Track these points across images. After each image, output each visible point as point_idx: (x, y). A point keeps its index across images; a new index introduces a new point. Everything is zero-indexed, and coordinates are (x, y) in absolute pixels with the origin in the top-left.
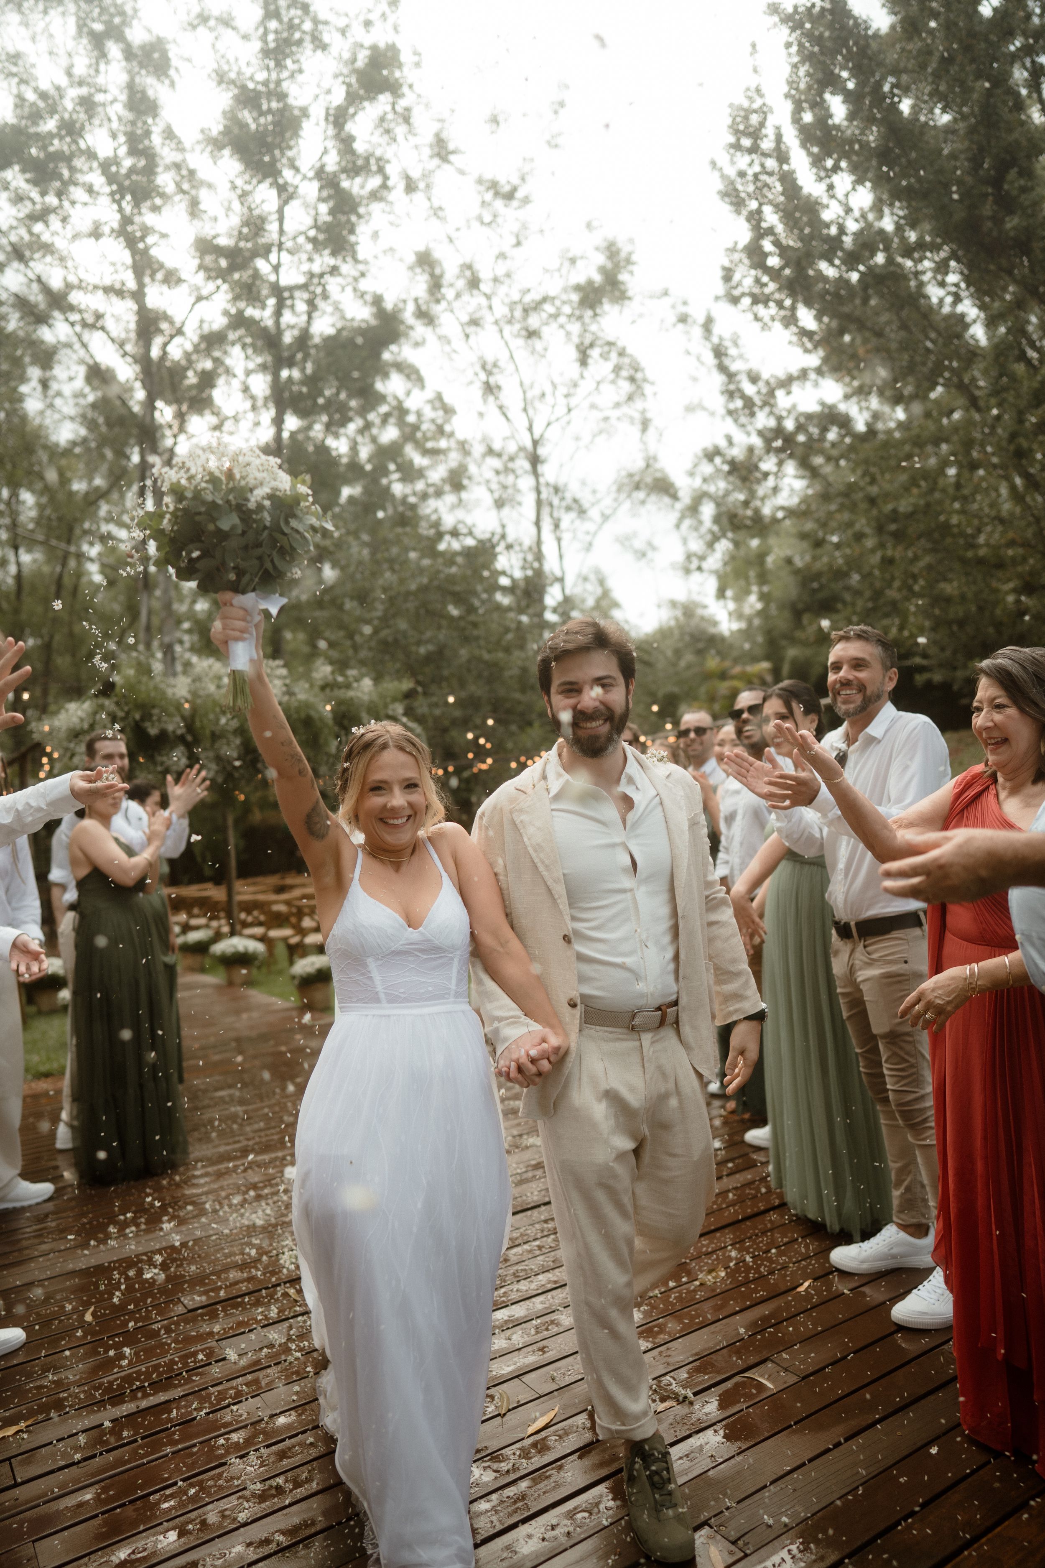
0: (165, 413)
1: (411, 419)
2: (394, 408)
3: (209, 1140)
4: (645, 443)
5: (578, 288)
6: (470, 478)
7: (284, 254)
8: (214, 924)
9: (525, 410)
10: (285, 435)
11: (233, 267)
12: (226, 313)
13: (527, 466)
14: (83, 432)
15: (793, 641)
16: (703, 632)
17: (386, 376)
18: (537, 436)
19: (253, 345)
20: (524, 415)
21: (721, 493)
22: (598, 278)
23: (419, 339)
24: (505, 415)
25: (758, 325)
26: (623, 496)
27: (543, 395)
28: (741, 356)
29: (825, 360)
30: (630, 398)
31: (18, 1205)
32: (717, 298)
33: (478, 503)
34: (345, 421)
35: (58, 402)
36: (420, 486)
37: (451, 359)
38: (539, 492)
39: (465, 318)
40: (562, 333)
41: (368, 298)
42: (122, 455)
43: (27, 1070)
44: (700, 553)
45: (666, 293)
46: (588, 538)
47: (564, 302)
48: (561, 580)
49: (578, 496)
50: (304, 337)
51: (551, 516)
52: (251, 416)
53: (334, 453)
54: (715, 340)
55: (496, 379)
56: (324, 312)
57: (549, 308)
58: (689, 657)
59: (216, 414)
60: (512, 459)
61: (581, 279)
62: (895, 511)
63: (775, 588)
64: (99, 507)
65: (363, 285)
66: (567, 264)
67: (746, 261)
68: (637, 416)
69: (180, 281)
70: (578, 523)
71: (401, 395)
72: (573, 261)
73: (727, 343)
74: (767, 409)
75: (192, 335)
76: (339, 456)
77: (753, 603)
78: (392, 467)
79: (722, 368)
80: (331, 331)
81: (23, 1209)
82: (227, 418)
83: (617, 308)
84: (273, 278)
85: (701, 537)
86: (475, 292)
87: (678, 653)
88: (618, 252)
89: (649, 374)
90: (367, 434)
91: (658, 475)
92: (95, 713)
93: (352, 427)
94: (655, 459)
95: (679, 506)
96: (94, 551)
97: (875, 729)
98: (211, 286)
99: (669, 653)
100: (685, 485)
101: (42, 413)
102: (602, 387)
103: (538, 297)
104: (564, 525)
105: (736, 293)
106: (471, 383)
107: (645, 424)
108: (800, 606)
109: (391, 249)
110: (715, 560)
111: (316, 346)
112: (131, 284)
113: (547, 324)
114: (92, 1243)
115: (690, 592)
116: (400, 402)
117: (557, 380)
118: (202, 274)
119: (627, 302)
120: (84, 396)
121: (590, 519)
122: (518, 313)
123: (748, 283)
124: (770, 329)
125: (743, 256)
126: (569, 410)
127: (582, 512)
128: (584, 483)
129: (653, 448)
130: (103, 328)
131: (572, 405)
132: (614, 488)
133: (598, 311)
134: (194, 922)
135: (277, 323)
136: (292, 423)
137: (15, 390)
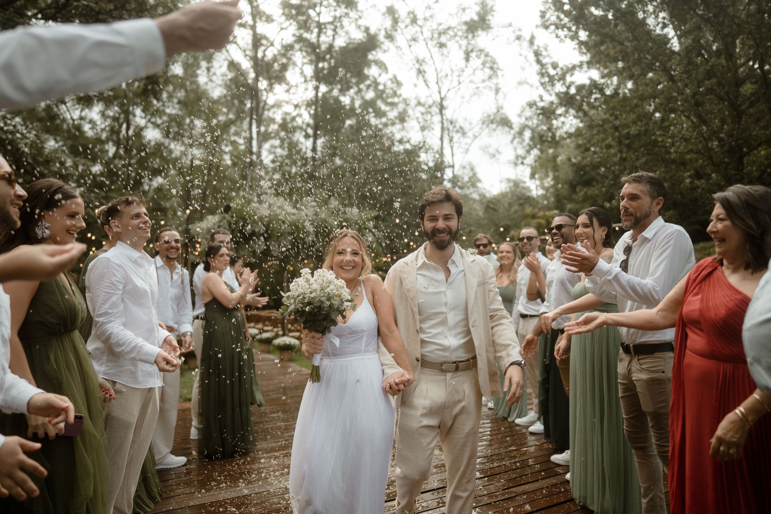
0: (263, 84)
1: (381, 87)
2: (373, 82)
3: (266, 440)
4: (497, 100)
5: (466, 23)
6: (409, 116)
7: (323, 8)
8: (276, 330)
9: (437, 83)
10: (320, 95)
11: (298, 14)
12: (294, 35)
13: (437, 110)
14: (225, 92)
15: (570, 200)
16: (524, 195)
17: (369, 66)
18: (443, 96)
19: (307, 52)
20: (437, 86)
21: (534, 126)
22: (476, 18)
23: (386, 48)
24: (427, 85)
25: (557, 40)
26: (485, 126)
27: (447, 75)
28: (548, 56)
29: (593, 57)
30: (490, 78)
31: (168, 467)
32: (537, 26)
33: (412, 128)
34: (349, 88)
35: (214, 78)
36: (384, 120)
37: (401, 58)
38: (443, 123)
39: (409, 37)
40: (457, 45)
41: (363, 29)
42: (242, 103)
43: (181, 397)
44: (523, 155)
45: (510, 25)
46: (467, 147)
47: (459, 30)
48: (453, 166)
49: (462, 126)
50: (331, 47)
51: (449, 135)
52: (304, 85)
53: (343, 104)
54: (535, 47)
55: (425, 67)
56: (341, 36)
57: (451, 33)
58: (516, 207)
59: (288, 84)
60: (430, 107)
61: (468, 19)
62: (628, 133)
63: (562, 174)
64: (230, 128)
65: (360, 22)
66: (461, 11)
67: (553, 8)
68: (493, 86)
69: (272, 20)
70: (462, 139)
71: (376, 75)
72: (464, 10)
73: (542, 49)
74: (561, 82)
75: (278, 46)
76: (345, 105)
77: (549, 182)
78: (371, 110)
79: (539, 62)
80: (344, 45)
81: (170, 469)
82: (292, 86)
83: (485, 33)
84: (317, 19)
85: (524, 147)
86: (415, 25)
87: (510, 205)
88: (486, 6)
89: (500, 66)
90: (359, 95)
91: (503, 116)
92: (221, 221)
93: (352, 91)
94: (502, 108)
95: (513, 132)
96: (227, 149)
97: (648, 233)
98: (288, 23)
99: (506, 205)
100: (517, 122)
101: (206, 84)
102: (476, 72)
103: (446, 27)
104: (455, 140)
105: (547, 24)
106: (412, 69)
107: (497, 91)
108: (574, 183)
109: (375, 5)
110: (530, 159)
111: (336, 51)
112: (251, 22)
113: (450, 40)
114: (203, 491)
115: (517, 175)
116: (375, 79)
117: (454, 68)
118: (283, 18)
119: (490, 30)
120: (226, 75)
121: (468, 137)
122: (436, 35)
123: (553, 19)
124: (564, 42)
125: (551, 6)
126: (460, 83)
127: (464, 134)
128: (465, 119)
129: (501, 102)
130: (236, 43)
131: (461, 81)
132: (480, 122)
133: (476, 34)
134: (266, 328)
135: (318, 41)
136: (323, 89)
137: (195, 71)
